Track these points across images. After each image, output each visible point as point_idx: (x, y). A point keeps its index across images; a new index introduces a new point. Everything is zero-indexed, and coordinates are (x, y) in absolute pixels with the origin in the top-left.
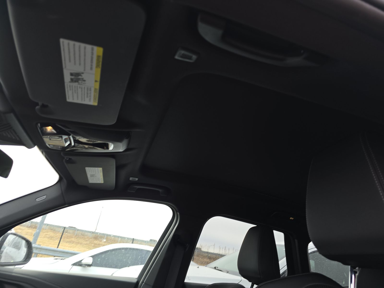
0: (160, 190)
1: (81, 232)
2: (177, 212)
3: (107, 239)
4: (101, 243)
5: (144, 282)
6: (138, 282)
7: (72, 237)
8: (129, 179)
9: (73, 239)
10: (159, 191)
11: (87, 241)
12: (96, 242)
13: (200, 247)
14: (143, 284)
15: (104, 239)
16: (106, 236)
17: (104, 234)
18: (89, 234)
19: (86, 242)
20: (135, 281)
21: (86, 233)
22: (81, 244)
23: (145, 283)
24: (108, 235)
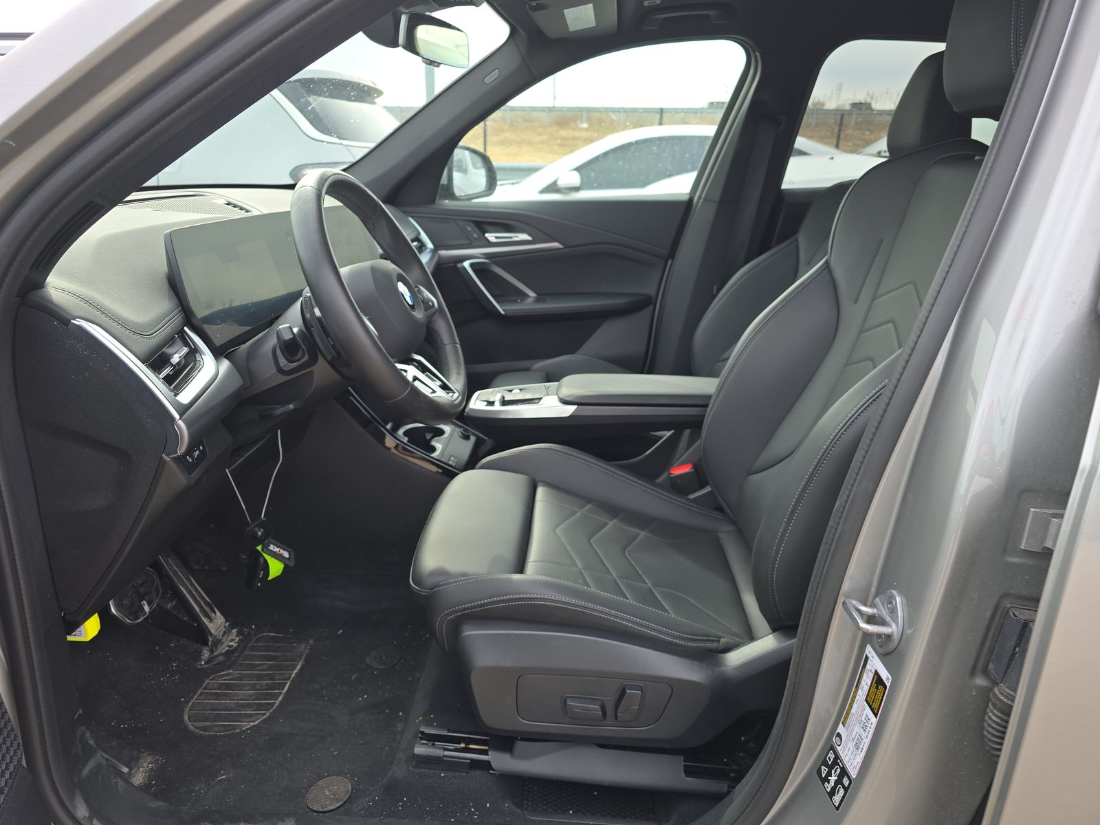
0: (712, 13)
1: (520, 113)
2: (754, 51)
3: (589, 120)
4: (577, 134)
5: (703, 196)
6: (691, 200)
7: (504, 131)
8: (643, 3)
9: (507, 135)
10: (709, 15)
11: (541, 134)
12: (563, 133)
13: (868, 100)
14: (701, 200)
15: (582, 122)
16: (585, 114)
17: (580, 110)
18: (543, 114)
19: (539, 138)
20: (686, 198)
21: (534, 114)
22: (530, 143)
23: (705, 199)
24: (589, 110)
